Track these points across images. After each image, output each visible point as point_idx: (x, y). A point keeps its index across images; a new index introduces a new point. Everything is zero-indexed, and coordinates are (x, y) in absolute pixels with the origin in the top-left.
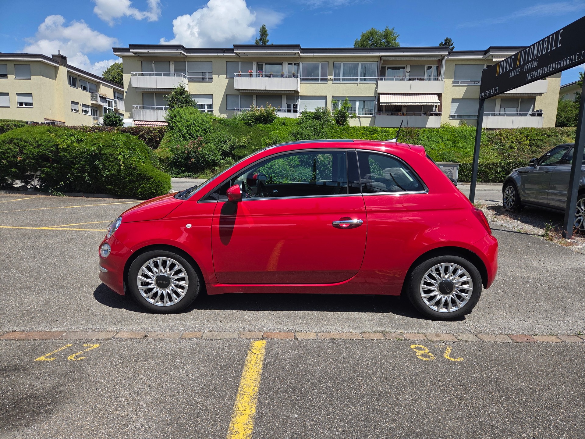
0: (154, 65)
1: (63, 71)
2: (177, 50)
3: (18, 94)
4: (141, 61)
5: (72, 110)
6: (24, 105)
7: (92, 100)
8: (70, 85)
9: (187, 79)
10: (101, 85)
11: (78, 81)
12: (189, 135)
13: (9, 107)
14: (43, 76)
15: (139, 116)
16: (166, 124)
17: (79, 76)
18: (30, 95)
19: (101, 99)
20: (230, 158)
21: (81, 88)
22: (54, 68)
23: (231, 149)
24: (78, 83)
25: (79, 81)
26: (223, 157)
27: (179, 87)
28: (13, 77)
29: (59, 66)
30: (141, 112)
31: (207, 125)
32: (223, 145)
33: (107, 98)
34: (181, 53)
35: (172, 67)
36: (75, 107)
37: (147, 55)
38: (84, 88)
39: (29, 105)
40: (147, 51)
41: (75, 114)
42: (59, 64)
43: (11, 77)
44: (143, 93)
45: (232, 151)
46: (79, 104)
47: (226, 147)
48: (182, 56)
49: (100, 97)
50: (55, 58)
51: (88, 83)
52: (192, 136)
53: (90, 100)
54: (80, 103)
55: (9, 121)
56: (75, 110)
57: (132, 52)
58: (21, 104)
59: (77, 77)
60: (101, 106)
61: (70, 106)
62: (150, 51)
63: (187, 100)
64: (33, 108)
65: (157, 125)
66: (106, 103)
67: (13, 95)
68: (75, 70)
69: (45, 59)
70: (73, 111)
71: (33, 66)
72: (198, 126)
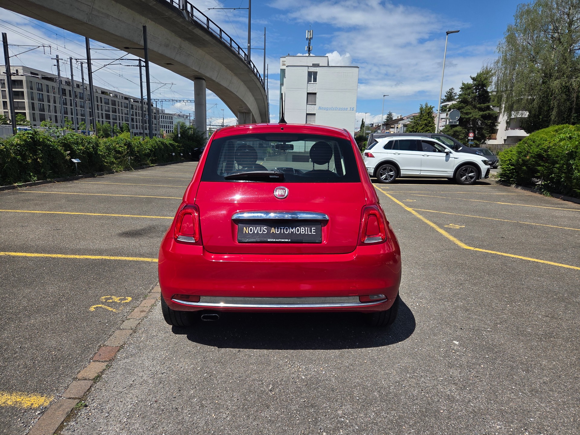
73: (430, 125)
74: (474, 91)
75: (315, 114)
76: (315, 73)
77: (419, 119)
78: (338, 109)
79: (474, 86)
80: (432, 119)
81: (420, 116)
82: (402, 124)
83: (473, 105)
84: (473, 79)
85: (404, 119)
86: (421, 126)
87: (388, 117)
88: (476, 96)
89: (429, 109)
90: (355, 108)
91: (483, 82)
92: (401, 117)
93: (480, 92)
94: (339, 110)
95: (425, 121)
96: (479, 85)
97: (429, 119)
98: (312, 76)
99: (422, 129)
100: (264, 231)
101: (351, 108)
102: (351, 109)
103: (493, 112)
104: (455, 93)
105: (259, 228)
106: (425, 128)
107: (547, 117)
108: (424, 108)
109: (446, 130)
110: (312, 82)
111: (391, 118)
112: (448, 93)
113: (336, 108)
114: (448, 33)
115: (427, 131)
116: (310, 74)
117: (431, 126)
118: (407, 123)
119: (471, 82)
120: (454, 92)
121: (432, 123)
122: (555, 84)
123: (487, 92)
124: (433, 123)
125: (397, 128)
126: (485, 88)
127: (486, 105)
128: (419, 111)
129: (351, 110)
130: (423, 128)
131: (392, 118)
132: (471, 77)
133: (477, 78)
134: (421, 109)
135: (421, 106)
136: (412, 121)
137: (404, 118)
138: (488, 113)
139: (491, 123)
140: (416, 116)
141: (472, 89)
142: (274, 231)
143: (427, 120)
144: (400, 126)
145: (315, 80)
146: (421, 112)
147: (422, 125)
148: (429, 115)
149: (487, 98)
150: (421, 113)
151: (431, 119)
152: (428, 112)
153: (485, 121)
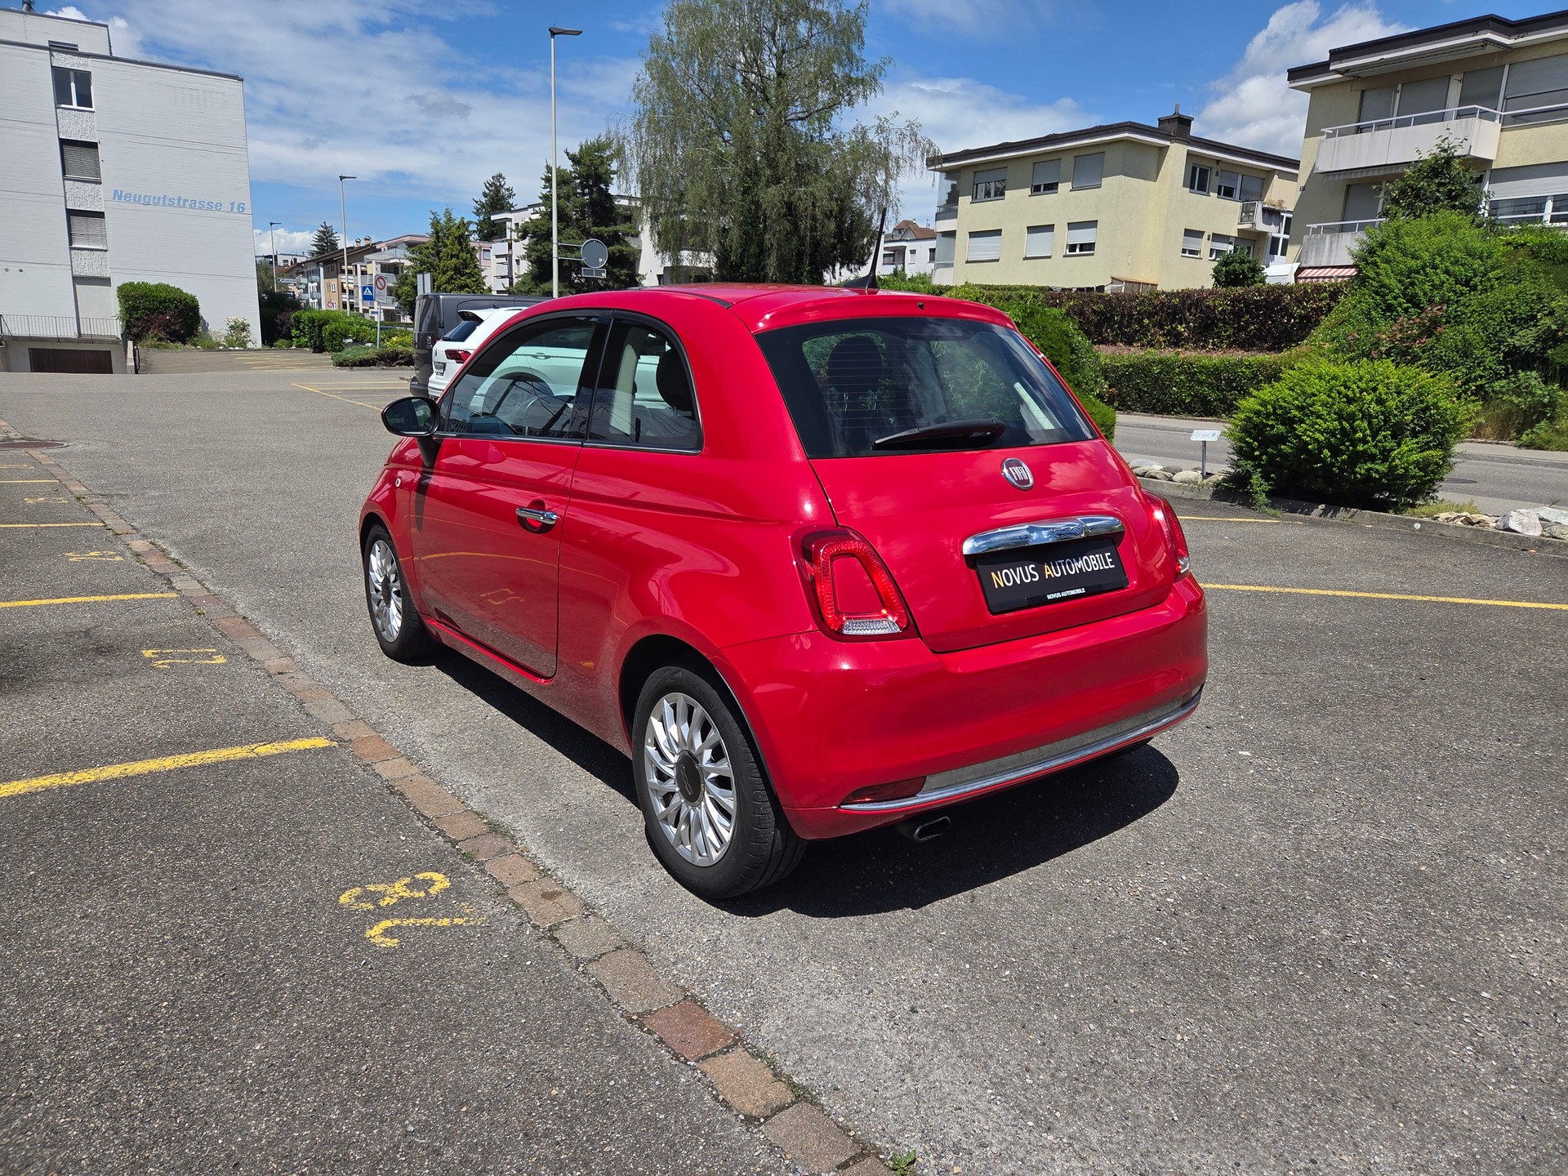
0: (1398, 95)
1: (1177, 155)
2: (1476, 32)
3: (1072, 226)
4: (1363, 92)
5: (1184, 251)
6: (1078, 250)
7: (1242, 221)
8: (1192, 187)
9: (1497, 121)
10: (1276, 177)
11: (1214, 173)
12: (1408, 301)
13: (1049, 257)
14: (1126, 175)
15: (1318, 252)
16: (1353, 272)
17: (1218, 161)
18: (1093, 224)
19: (1267, 215)
20: (1534, 374)
21: (1219, 194)
22: (1157, 150)
23: (1545, 341)
24: (1214, 180)
25: (1217, 174)
26: (1506, 370)
27: (1436, 151)
28: (1069, 185)
29: (1168, 143)
30: (1328, 241)
31: (1477, 264)
32: (1516, 329)
33: (1284, 212)
34: (1487, 41)
35: (1455, 90)
36: (1193, 244)
37: (1378, 71)
38: (1228, 193)
39: (1088, 247)
40: (1377, 58)
41: (1190, 262)
42: (1170, 140)
43: (1064, 187)
44: (1348, 187)
45: (1544, 349)
46: (1205, 236)
47: (1525, 338)
48: (1490, 49)
49: (1264, 210)
50: (1165, 125)
51: (1240, 178)
52: (1416, 305)
53: (1238, 220)
54: (1209, 232)
55: (1010, 288)
56: (1191, 252)
57: (1337, 71)
58: (1072, 248)
59: (1214, 165)
60: (1265, 233)
61: (1180, 241)
62: (1385, 57)
63: (1451, 191)
64: (1093, 254)
65: (1330, 277)
66: (1278, 224)
67: (1061, 229)
68: (1208, 149)
69: (1137, 133)
70: (1187, 254)
71: (1110, 152)
72: (1447, 272)
73: (468, 271)
74: (579, 191)
75: (101, 215)
76: (84, 79)
77: (432, 252)
78: (188, 204)
79: (575, 178)
80: (471, 255)
81: (436, 246)
82: (377, 263)
83: (580, 227)
84: (573, 159)
85: (380, 250)
86: (444, 273)
87: (321, 239)
88: (583, 205)
89: (458, 227)
90: (248, 206)
91: (596, 169)
92: (368, 242)
93: (595, 195)
94: (191, 207)
95: (454, 259)
96: (589, 176)
97: (464, 255)
98: (73, 85)
99: (448, 282)
100: (1033, 576)
101: (233, 204)
102: (236, 206)
103: (628, 249)
104: (508, 190)
105: (1019, 569)
106: (456, 279)
107: (757, 271)
108: (442, 222)
109: (523, 289)
110: (75, 106)
111: (332, 244)
112: (491, 185)
113: (179, 199)
114: (553, 34)
115: (461, 288)
116: (61, 77)
117: (471, 275)
118: (391, 261)
119: (568, 166)
120: (506, 187)
121: (472, 266)
122: (770, 196)
123: (610, 198)
124: (476, 267)
125: (364, 273)
126: (603, 186)
127: (611, 229)
128: (430, 230)
129: (235, 210)
130: (452, 278)
131: (334, 245)
132: (568, 154)
133: (581, 158)
134: (435, 224)
135: (433, 216)
136: (414, 256)
137: (378, 247)
138: (620, 251)
139: (627, 275)
140: (424, 243)
141: (573, 185)
142: (1050, 572)
143: (457, 256)
144: (373, 269)
145: (85, 100)
146: (437, 233)
147: (447, 271)
148: (460, 244)
149: (612, 212)
150: (438, 237)
151: (469, 255)
152: (457, 234)
153: (615, 270)
